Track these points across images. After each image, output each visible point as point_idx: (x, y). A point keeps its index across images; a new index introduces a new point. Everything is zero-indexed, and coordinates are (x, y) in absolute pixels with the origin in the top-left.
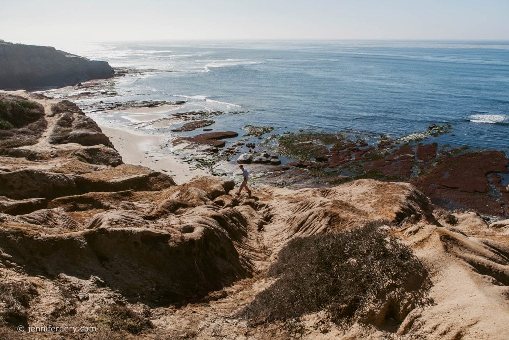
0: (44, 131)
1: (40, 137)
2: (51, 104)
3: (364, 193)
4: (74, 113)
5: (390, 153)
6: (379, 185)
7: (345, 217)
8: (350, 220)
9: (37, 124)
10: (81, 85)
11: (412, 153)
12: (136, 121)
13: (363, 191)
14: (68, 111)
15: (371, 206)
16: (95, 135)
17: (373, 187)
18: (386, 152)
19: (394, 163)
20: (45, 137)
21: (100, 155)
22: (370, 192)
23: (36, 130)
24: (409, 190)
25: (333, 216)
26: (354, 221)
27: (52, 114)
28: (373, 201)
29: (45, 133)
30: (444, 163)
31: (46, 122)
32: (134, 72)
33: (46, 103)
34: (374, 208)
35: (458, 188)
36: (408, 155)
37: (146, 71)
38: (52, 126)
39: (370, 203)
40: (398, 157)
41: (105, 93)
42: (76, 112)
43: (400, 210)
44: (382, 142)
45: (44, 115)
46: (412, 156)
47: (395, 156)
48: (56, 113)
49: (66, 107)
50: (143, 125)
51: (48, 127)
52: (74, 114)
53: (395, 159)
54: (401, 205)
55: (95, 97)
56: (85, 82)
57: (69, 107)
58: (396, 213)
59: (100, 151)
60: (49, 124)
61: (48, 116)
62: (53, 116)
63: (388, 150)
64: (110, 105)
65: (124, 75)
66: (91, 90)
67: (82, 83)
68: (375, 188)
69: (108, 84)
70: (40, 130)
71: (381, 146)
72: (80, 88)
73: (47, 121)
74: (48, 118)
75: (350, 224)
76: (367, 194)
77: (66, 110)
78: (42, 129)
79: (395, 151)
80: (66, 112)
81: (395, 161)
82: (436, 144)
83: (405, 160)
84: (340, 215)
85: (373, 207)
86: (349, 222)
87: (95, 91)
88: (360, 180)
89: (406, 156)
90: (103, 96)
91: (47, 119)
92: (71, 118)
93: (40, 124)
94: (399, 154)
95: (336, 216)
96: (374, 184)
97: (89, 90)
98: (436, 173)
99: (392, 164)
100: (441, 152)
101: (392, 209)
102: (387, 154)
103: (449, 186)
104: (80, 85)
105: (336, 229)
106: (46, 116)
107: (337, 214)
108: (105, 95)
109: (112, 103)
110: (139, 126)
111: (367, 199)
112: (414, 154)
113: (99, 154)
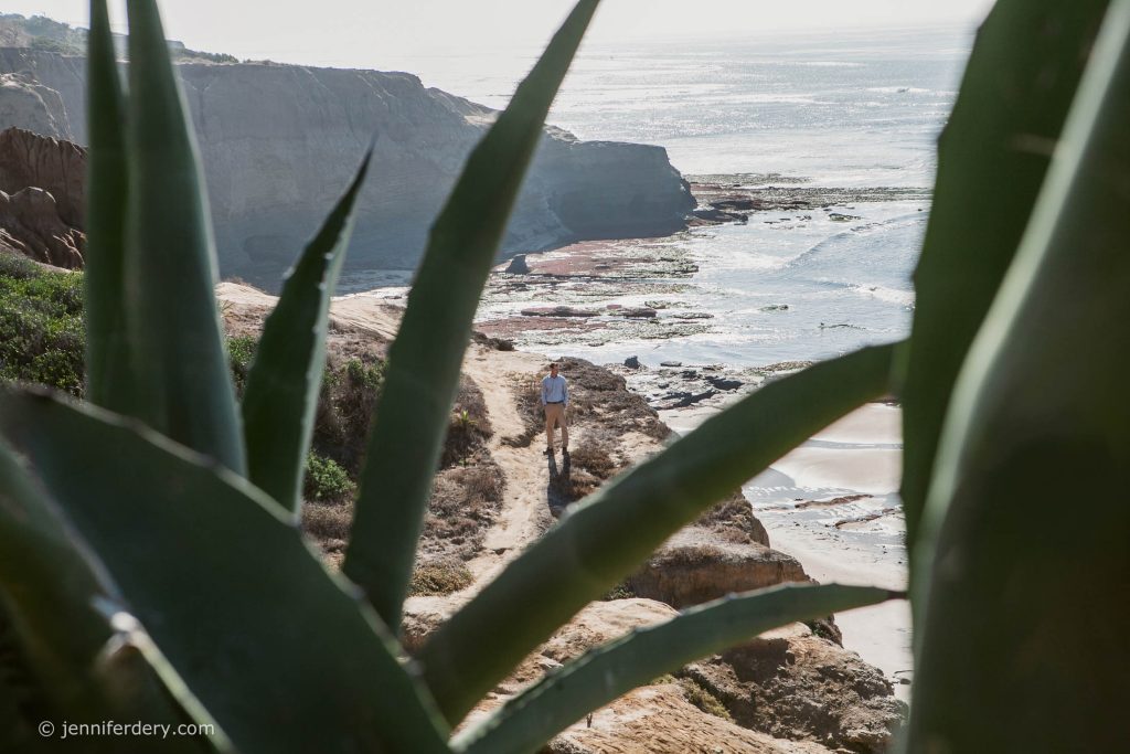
0: (491, 523)
1: (479, 549)
2: (511, 376)
4: (629, 429)
9: (460, 481)
10: (525, 270)
12: (823, 484)
14: (593, 415)
16: (749, 559)
20: (500, 552)
21: (790, 683)
23: (456, 509)
27: (522, 431)
29: (497, 529)
31: (499, 473)
32: (796, 205)
33: (484, 369)
37: (859, 195)
38: (524, 495)
41: (647, 314)
42: (637, 426)
45: (488, 435)
48: (540, 428)
49: (583, 394)
50: (863, 507)
51: (507, 497)
52: (630, 438)
55: (599, 333)
56: (540, 252)
57: (598, 395)
59: (792, 659)
60: (513, 487)
61: (506, 441)
62: (525, 441)
64: (680, 386)
65: (744, 219)
66: (573, 295)
67: (530, 260)
69: (660, 266)
70: (475, 516)
72: (521, 287)
73: (504, 465)
74: (506, 451)
77: (585, 412)
78: (482, 512)
80: (589, 424)
87: (597, 306)
90: (638, 334)
91: (501, 456)
92: (613, 458)
93: (475, 483)
97: (566, 297)
104: (519, 267)
106: (495, 440)
108: (644, 325)
109: (690, 375)
110: (842, 512)
113: (784, 675)
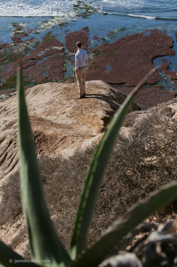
3: (50, 103)
5: (31, 48)
6: (65, 88)
7: (52, 134)
8: (60, 137)
11: (59, 44)
13: (47, 100)
15: (67, 116)
17: (59, 93)
18: (26, 47)
19: (39, 62)
22: (57, 100)
24: (105, 89)
25: (37, 136)
26: (65, 137)
28: (67, 110)
30: (102, 53)
34: (73, 118)
35: (125, 83)
36: (55, 47)
39: (64, 113)
40: (42, 53)
43: (105, 115)
44: (16, 33)
46: (61, 48)
47: (38, 51)
53: (40, 55)
54: (104, 108)
58: (102, 119)
63: (28, 44)
68: (61, 93)
71: (17, 40)
75: (62, 142)
76: (55, 103)
79: (37, 44)
81: (39, 58)
82: (86, 29)
83: (53, 56)
84: (45, 133)
85: (71, 117)
86: (59, 140)
88: (38, 86)
89: (54, 50)
94: (43, 48)
95: (40, 135)
96: (59, 88)
98: (95, 68)
99: (37, 64)
100: (96, 38)
101: (96, 115)
102: (27, 50)
103: (114, 82)
105: (45, 151)
107: (41, 133)
111: (59, 108)
112: (62, 45)
